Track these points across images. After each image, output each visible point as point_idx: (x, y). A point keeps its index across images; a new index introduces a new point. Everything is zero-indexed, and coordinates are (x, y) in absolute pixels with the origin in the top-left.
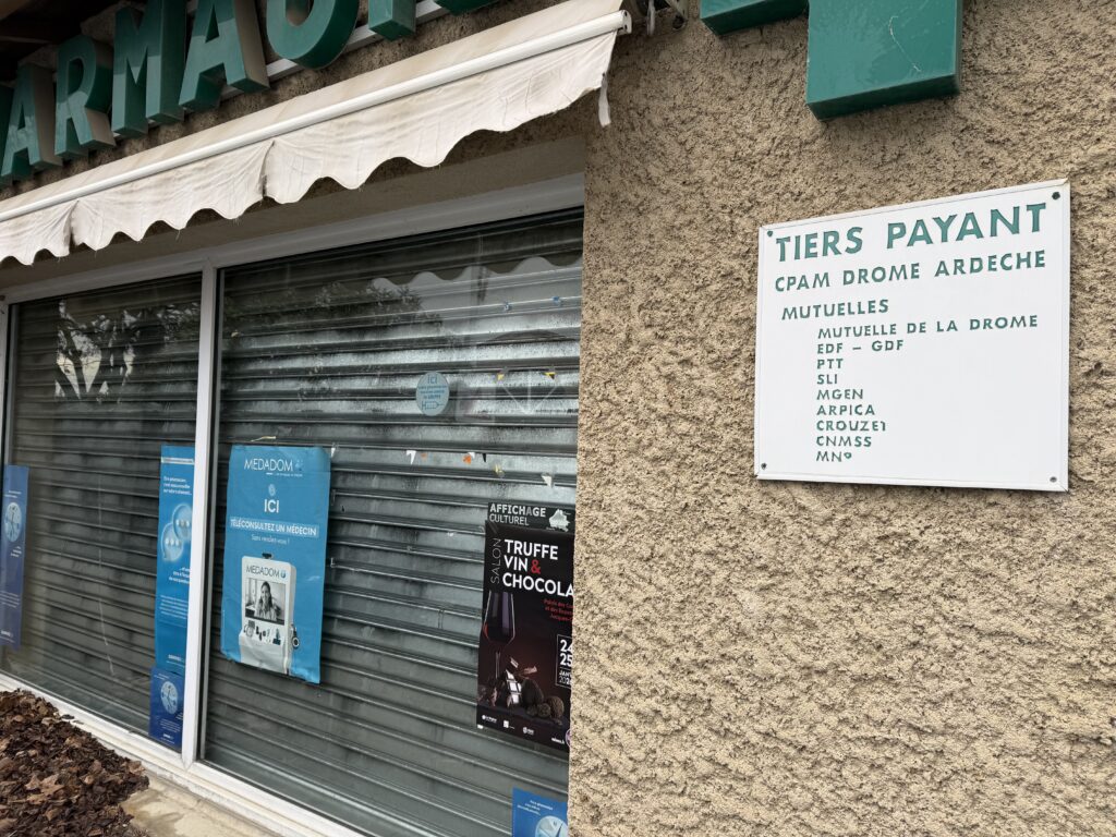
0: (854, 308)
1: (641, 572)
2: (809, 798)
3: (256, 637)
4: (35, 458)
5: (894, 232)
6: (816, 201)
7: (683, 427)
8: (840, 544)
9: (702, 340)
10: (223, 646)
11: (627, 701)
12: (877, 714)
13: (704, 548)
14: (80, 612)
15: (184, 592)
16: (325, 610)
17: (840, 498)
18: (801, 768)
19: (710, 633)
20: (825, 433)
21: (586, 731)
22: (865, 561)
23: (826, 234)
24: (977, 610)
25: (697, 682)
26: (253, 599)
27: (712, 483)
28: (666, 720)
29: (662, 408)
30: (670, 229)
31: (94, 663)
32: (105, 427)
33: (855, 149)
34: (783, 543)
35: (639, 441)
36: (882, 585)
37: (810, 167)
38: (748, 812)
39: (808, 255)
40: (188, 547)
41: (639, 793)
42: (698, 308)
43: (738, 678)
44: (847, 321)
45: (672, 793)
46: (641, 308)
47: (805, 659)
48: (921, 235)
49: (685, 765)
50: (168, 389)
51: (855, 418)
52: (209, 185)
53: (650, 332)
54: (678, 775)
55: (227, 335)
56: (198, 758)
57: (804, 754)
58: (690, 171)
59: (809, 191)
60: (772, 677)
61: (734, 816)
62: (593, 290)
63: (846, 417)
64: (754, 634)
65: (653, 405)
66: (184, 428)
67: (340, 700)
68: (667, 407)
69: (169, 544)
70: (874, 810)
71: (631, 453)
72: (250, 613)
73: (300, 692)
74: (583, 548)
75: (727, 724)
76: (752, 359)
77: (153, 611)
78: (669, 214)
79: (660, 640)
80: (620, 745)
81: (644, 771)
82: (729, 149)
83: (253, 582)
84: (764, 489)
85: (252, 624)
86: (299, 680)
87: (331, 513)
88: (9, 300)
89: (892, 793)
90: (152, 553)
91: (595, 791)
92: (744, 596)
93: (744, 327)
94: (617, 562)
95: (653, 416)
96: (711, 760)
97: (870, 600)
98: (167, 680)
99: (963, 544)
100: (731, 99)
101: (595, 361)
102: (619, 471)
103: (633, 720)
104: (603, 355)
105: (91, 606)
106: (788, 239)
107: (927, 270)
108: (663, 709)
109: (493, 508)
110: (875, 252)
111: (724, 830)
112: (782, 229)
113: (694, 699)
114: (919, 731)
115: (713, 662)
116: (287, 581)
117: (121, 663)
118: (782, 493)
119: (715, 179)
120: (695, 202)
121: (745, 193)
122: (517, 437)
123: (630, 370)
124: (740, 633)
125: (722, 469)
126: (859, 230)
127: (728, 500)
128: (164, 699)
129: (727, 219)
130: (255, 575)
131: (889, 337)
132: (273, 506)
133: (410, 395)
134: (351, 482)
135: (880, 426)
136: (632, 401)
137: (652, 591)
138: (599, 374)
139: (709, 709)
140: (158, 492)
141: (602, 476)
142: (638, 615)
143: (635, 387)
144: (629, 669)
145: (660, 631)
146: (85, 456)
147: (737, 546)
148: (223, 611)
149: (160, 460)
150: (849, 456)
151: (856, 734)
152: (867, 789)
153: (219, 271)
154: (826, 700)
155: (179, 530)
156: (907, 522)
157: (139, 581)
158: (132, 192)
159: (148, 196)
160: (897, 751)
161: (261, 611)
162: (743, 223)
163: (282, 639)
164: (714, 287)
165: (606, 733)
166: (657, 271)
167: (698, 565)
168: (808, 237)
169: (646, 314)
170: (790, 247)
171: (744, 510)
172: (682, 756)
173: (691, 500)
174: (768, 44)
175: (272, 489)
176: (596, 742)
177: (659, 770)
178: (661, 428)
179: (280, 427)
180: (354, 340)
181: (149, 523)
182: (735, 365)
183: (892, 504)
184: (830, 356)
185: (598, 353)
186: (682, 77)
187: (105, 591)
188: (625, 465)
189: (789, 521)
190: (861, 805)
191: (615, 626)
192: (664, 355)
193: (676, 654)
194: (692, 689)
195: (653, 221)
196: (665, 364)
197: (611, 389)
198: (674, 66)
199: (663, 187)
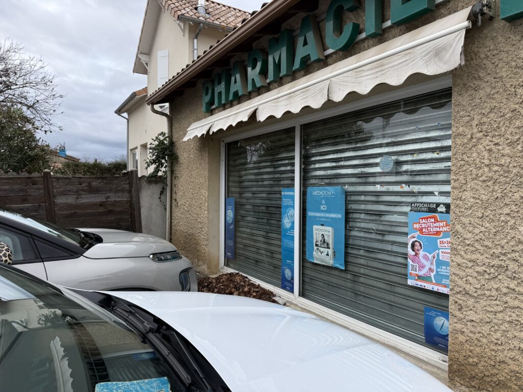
1: (478, 223)
3: (320, 253)
4: (235, 195)
7: (496, 168)
9: (503, 135)
10: (307, 257)
11: (473, 268)
13: (505, 212)
14: (253, 246)
15: (292, 238)
16: (346, 244)
19: (507, 243)
21: (456, 279)
25: (502, 260)
26: (318, 240)
27: (508, 188)
28: (489, 274)
29: (487, 162)
30: (488, 95)
31: (259, 264)
32: (260, 183)
35: (477, 174)
40: (293, 223)
41: (478, 300)
42: (501, 124)
43: (519, 258)
45: (492, 300)
46: (477, 125)
49: (497, 290)
50: (283, 169)
52: (306, 97)
53: (481, 134)
54: (494, 293)
55: (305, 148)
56: (300, 295)
58: (497, 74)
61: (518, 307)
62: (456, 120)
65: (483, 161)
66: (289, 182)
67: (352, 276)
68: (489, 161)
69: (286, 222)
71: (473, 179)
72: (317, 245)
73: (336, 273)
74: (454, 215)
75: (514, 275)
77: (281, 246)
78: (488, 90)
79: (486, 246)
80: (470, 283)
81: (479, 292)
82: (513, 64)
83: (318, 234)
85: (318, 249)
86: (336, 269)
87: (346, 210)
88: (225, 142)
90: (279, 226)
91: (460, 300)
94: (468, 219)
95: (483, 165)
96: (508, 288)
100: (514, 45)
101: (458, 146)
102: (469, 186)
103: (475, 274)
104: (461, 144)
105: (258, 244)
108: (488, 270)
109: (413, 205)
111: (513, 312)
113: (500, 266)
115: (509, 253)
116: (330, 234)
117: (270, 264)
119: (508, 75)
120: (500, 84)
122: (422, 178)
123: (473, 148)
125: (512, 183)
127: (515, 194)
128: (286, 275)
129: (513, 90)
130: (318, 232)
132: (324, 208)
133: (376, 165)
134: (353, 198)
136: (474, 160)
137: (483, 229)
138: (460, 151)
139: (507, 270)
140: (281, 205)
141: (461, 188)
142: (477, 238)
143: (475, 155)
144: (473, 257)
145: (486, 243)
146: (253, 194)
147: (519, 211)
148: (307, 245)
149: (281, 194)
153: (301, 126)
155: (289, 217)
157: (275, 235)
159: (284, 103)
161: (321, 244)
163: (329, 254)
164: (508, 115)
165: (464, 279)
166: (483, 111)
167: (502, 218)
169: (479, 127)
172: (496, 286)
173: (499, 195)
175: (323, 202)
176: (460, 282)
177: (486, 292)
178: (486, 169)
179: (325, 180)
180: (353, 146)
181: (277, 216)
182: (518, 144)
185: (459, 143)
186: (493, 39)
187: (262, 239)
188: (471, 184)
191: (468, 242)
192: (487, 142)
193: (493, 251)
194: (500, 263)
195: (482, 93)
196: (488, 145)
197: (465, 156)
198: (489, 35)
199: (485, 80)
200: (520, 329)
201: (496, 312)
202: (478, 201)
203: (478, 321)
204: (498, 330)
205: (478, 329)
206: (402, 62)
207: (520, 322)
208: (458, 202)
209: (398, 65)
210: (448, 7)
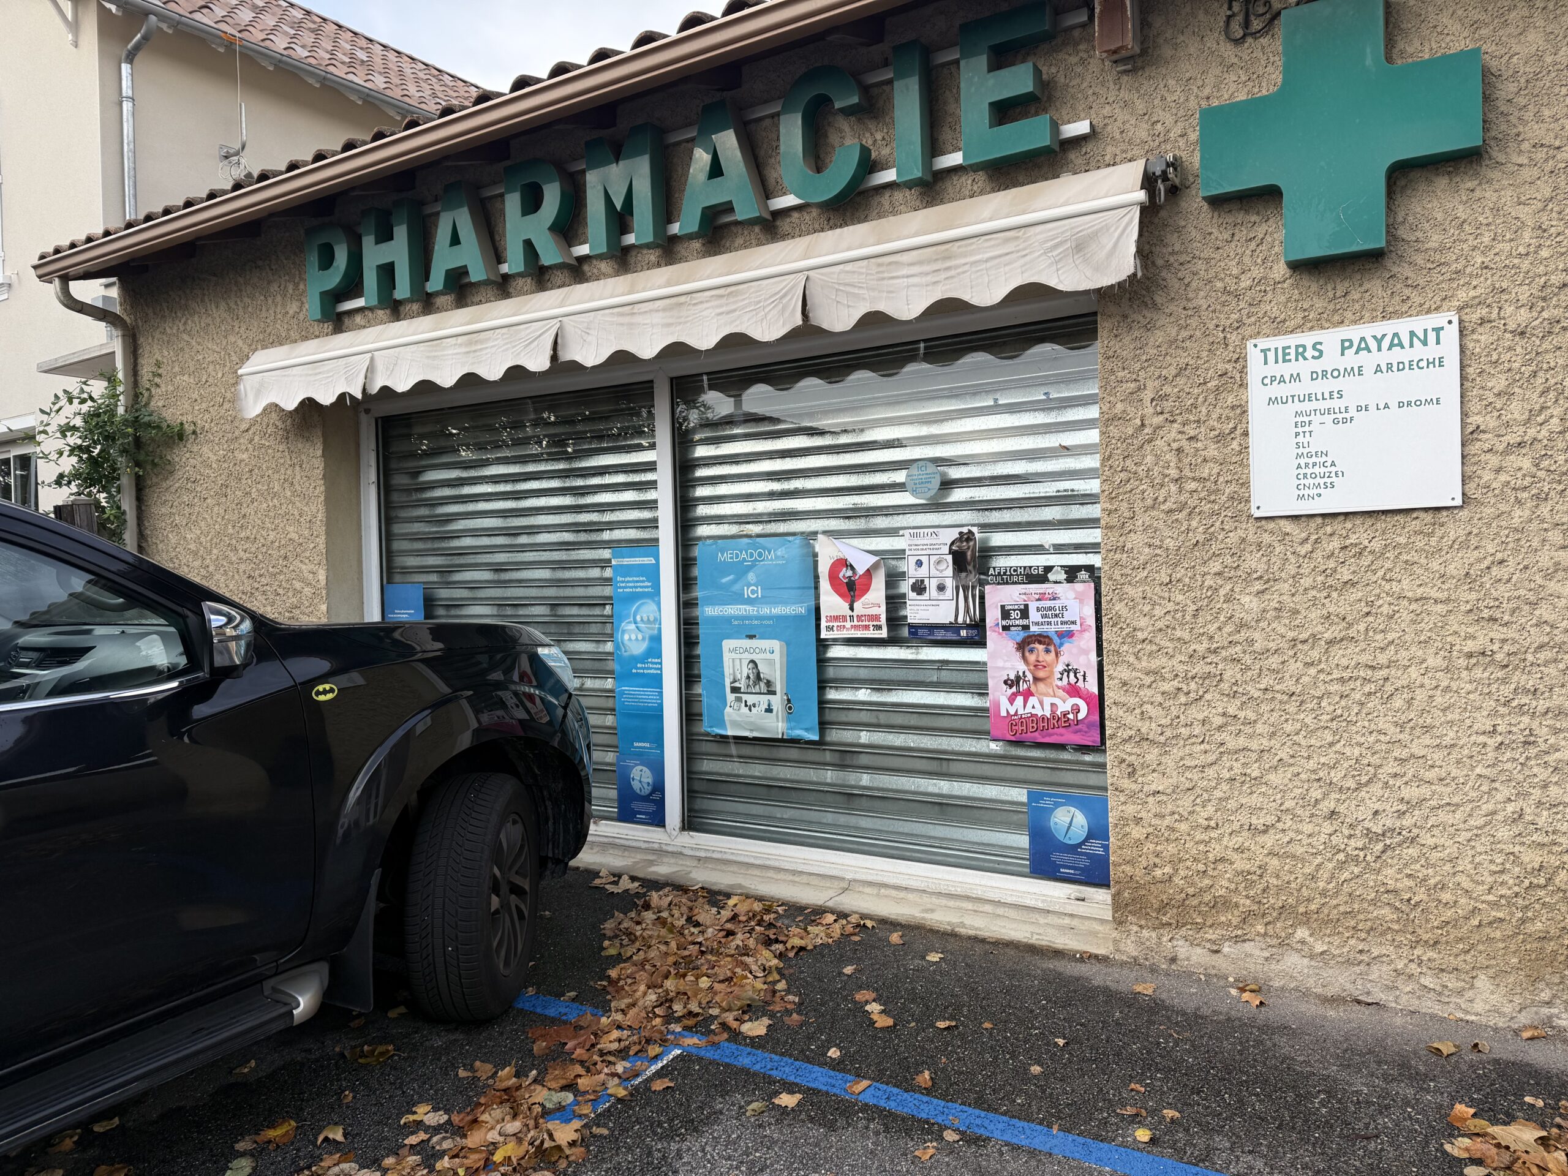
0: (1319, 396)
1: (1161, 594)
2: (1298, 726)
3: (745, 710)
4: (423, 578)
5: (1345, 346)
6: (1287, 323)
7: (1193, 485)
8: (1314, 555)
9: (1205, 422)
10: (704, 724)
11: (1154, 685)
12: (1344, 662)
13: (1213, 571)
15: (657, 681)
16: (820, 681)
17: (1313, 524)
18: (1292, 708)
19: (1220, 629)
20: (1302, 482)
22: (1331, 564)
23: (1297, 347)
24: (1407, 586)
25: (1210, 663)
26: (739, 677)
27: (1217, 524)
28: (1188, 693)
29: (1174, 473)
30: (1172, 342)
33: (1314, 287)
34: (1273, 560)
36: (1346, 578)
37: (1283, 299)
38: (1254, 746)
39: (1284, 361)
40: (657, 639)
41: (1167, 749)
42: (1201, 399)
43: (1242, 655)
44: (1314, 405)
45: (1193, 744)
46: (1152, 400)
47: (1291, 635)
48: (1363, 347)
49: (1204, 722)
50: (603, 498)
51: (1323, 470)
53: (1161, 418)
54: (1198, 729)
56: (685, 828)
57: (1293, 698)
58: (1188, 300)
59: (1283, 316)
60: (1268, 651)
62: (1109, 388)
63: (1317, 470)
64: (1253, 623)
65: (1167, 472)
67: (837, 755)
68: (1178, 472)
69: (630, 639)
70: (1344, 724)
71: (1147, 509)
72: (735, 690)
75: (1235, 689)
76: (1246, 434)
78: (1173, 331)
79: (1179, 640)
80: (1150, 718)
81: (1168, 733)
82: (1219, 285)
83: (737, 662)
84: (1259, 524)
86: (794, 741)
89: (1356, 711)
91: (1130, 754)
92: (1246, 599)
93: (1238, 411)
94: (1141, 589)
95: (1166, 480)
96: (1224, 714)
97: (1336, 590)
98: (637, 765)
99: (1398, 545)
100: (1218, 248)
101: (1114, 441)
102: (1139, 523)
103: (1159, 698)
106: (1269, 350)
107: (1368, 370)
108: (1184, 687)
109: (992, 572)
110: (1332, 359)
111: (1236, 760)
112: (1264, 343)
113: (1208, 676)
114: (1373, 668)
115: (1223, 648)
116: (776, 657)
118: (1271, 525)
119: (1209, 306)
120: (1193, 322)
121: (1234, 316)
123: (1145, 447)
124: (1242, 625)
125: (1225, 513)
126: (1321, 343)
127: (1231, 534)
128: (636, 785)
129: (1222, 335)
130: (737, 656)
131: (1345, 415)
132: (753, 592)
135: (1340, 474)
136: (1148, 470)
137: (1170, 606)
138: (1119, 451)
139: (1221, 680)
142: (1160, 624)
144: (1155, 664)
145: (1178, 633)
146: (497, 571)
147: (1239, 566)
150: (1319, 495)
151: (1330, 677)
152: (1339, 712)
153: (672, 379)
154: (1308, 660)
155: (642, 625)
156: (1360, 534)
158: (633, 314)
160: (1358, 683)
161: (748, 686)
162: (1233, 338)
163: (774, 707)
164: (1213, 383)
165: (1138, 711)
166: (1164, 373)
167: (1209, 582)
168: (1284, 348)
169: (1156, 405)
170: (1271, 356)
171: (1243, 540)
172: (1201, 717)
173: (1201, 538)
174: (1247, 212)
175: (752, 577)
176: (1129, 719)
177: (1183, 730)
178: (1174, 488)
179: (749, 526)
182: (1233, 439)
183: (1349, 525)
184: (1304, 429)
185: (1117, 436)
188: (1144, 518)
189: (1276, 544)
190: (1335, 723)
191: (1140, 635)
192: (1173, 434)
193: (1192, 648)
194: (1207, 669)
195: (1159, 337)
196: (1174, 441)
197: (1128, 462)
198: (1171, 222)
199: (1167, 311)
200: (1249, 791)
201: (1204, 767)
202: (1158, 551)
203: (1169, 791)
204: (1210, 800)
205: (1170, 807)
206: (1000, 256)
207: (1250, 775)
208: (1118, 556)
209: (987, 261)
210: (1084, 150)
